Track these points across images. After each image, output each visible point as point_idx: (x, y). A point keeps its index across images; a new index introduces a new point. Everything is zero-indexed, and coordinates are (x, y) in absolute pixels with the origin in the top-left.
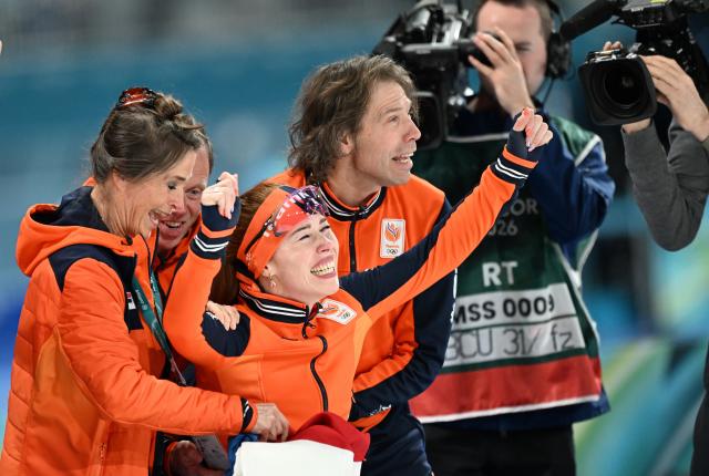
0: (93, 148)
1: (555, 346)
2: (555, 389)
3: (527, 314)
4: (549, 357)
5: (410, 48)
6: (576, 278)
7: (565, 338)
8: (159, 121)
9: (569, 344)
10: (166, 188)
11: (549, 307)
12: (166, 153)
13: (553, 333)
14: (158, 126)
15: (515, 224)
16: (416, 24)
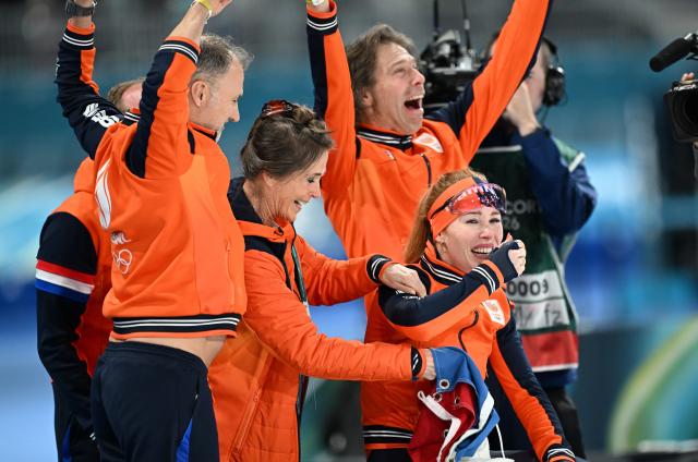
0: (243, 152)
1: (547, 321)
2: (545, 356)
3: (524, 294)
4: (542, 331)
5: (439, 70)
6: (561, 267)
7: (555, 315)
8: (298, 128)
9: (559, 320)
10: (307, 182)
11: (543, 289)
12: (305, 154)
13: (546, 311)
14: (298, 133)
15: (518, 220)
16: (441, 53)
